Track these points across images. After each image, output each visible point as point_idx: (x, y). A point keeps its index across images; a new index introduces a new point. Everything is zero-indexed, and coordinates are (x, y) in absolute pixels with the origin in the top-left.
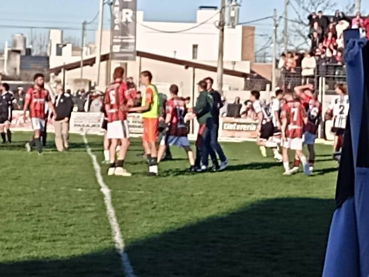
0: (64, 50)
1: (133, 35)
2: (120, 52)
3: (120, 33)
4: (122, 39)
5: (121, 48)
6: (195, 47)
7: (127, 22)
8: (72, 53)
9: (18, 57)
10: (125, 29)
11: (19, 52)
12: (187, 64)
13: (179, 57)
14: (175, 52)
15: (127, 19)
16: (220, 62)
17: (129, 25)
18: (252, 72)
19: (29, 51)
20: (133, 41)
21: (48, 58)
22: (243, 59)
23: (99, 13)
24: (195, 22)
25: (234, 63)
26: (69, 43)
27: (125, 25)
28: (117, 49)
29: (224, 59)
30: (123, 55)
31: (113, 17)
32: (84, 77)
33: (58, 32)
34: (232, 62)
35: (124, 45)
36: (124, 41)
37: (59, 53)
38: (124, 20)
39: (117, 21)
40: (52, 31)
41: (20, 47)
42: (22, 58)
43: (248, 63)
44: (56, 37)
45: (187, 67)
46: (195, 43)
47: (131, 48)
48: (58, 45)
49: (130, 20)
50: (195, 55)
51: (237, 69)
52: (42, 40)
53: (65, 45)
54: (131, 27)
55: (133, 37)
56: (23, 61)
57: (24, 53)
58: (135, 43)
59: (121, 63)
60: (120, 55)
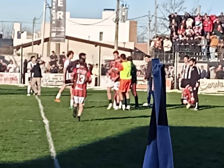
0: (22, 35)
2: (56, 37)
3: (56, 25)
4: (57, 29)
5: (57, 34)
6: (101, 33)
7: (60, 19)
8: (27, 37)
10: (59, 23)
12: (96, 44)
13: (91, 40)
14: (89, 37)
15: (60, 17)
16: (116, 42)
17: (61, 20)
18: (135, 48)
19: (1, 36)
20: (64, 30)
21: (12, 40)
22: (130, 40)
23: (43, 13)
24: (101, 18)
25: (125, 43)
26: (25, 31)
27: (59, 20)
29: (118, 41)
30: (58, 39)
31: (52, 16)
32: (34, 52)
33: (19, 24)
34: (124, 43)
35: (58, 33)
36: (58, 30)
37: (19, 37)
38: (58, 18)
39: (54, 18)
40: (15, 24)
43: (133, 43)
44: (17, 28)
45: (96, 46)
46: (101, 31)
47: (62, 35)
48: (18, 32)
49: (62, 18)
50: (101, 38)
51: (127, 47)
52: (9, 29)
53: (23, 32)
54: (62, 22)
55: (64, 28)
58: (65, 32)
59: (56, 44)
60: (56, 39)
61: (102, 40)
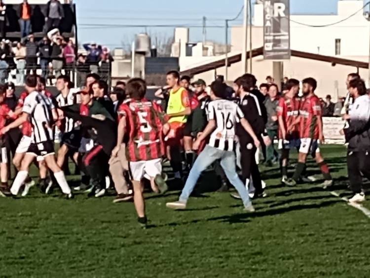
0: (194, 49)
1: (286, 31)
2: (273, 51)
3: (272, 29)
4: (274, 36)
5: (274, 46)
6: (338, 41)
7: (279, 17)
9: (143, 58)
10: (277, 25)
11: (143, 53)
12: (334, 61)
13: (322, 53)
14: (319, 48)
15: (279, 15)
17: (282, 20)
19: (154, 52)
20: (287, 37)
26: (199, 42)
27: (277, 20)
28: (269, 47)
30: (276, 54)
31: (265, 13)
33: (185, 30)
35: (277, 42)
36: (277, 38)
37: (189, 53)
38: (276, 15)
39: (268, 17)
40: (177, 29)
41: (144, 48)
42: (147, 59)
44: (181, 35)
45: (334, 65)
46: (338, 38)
47: (284, 46)
48: (187, 45)
49: (282, 15)
50: (338, 50)
53: (194, 45)
54: (283, 23)
55: (287, 33)
56: (148, 64)
57: (149, 55)
58: (289, 40)
59: (274, 62)
60: (272, 54)
61: (340, 53)
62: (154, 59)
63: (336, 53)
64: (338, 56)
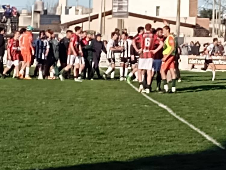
0: (70, 10)
1: (126, 0)
4: (119, 3)
5: (118, 9)
6: (158, 8)
8: (76, 13)
9: (38, 15)
11: (39, 12)
12: (155, 20)
13: (148, 15)
14: (146, 11)
16: (178, 18)
18: (197, 24)
19: (46, 12)
20: (126, 4)
21: (59, 17)
22: (191, 15)
25: (186, 18)
26: (73, 6)
28: (115, 10)
29: (181, 16)
30: (120, 14)
32: (91, 29)
34: (185, 18)
35: (120, 7)
37: (67, 12)
41: (40, 9)
42: (41, 16)
43: (194, 18)
45: (155, 22)
46: (158, 5)
48: (66, 7)
50: (158, 13)
51: (188, 22)
53: (70, 8)
55: (126, 2)
56: (42, 18)
57: (42, 13)
58: (128, 6)
59: (118, 20)
60: (117, 14)
61: (159, 15)
62: (45, 16)
63: (157, 15)
64: (158, 17)
